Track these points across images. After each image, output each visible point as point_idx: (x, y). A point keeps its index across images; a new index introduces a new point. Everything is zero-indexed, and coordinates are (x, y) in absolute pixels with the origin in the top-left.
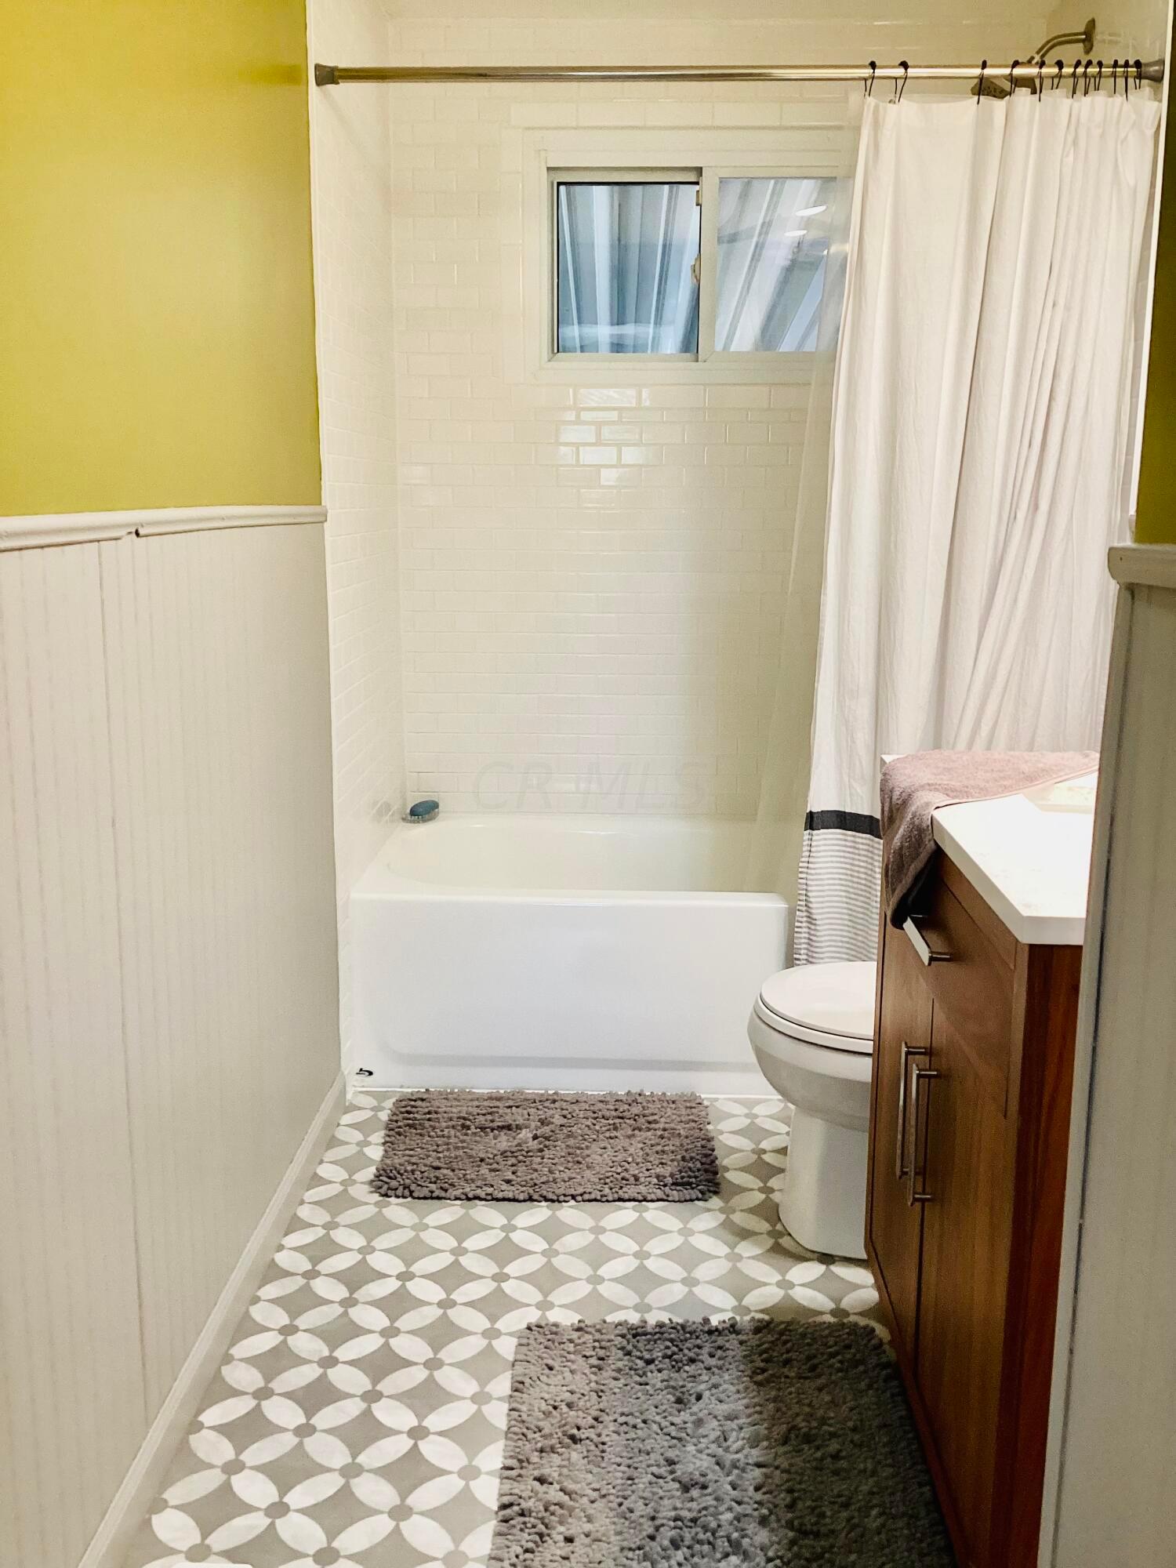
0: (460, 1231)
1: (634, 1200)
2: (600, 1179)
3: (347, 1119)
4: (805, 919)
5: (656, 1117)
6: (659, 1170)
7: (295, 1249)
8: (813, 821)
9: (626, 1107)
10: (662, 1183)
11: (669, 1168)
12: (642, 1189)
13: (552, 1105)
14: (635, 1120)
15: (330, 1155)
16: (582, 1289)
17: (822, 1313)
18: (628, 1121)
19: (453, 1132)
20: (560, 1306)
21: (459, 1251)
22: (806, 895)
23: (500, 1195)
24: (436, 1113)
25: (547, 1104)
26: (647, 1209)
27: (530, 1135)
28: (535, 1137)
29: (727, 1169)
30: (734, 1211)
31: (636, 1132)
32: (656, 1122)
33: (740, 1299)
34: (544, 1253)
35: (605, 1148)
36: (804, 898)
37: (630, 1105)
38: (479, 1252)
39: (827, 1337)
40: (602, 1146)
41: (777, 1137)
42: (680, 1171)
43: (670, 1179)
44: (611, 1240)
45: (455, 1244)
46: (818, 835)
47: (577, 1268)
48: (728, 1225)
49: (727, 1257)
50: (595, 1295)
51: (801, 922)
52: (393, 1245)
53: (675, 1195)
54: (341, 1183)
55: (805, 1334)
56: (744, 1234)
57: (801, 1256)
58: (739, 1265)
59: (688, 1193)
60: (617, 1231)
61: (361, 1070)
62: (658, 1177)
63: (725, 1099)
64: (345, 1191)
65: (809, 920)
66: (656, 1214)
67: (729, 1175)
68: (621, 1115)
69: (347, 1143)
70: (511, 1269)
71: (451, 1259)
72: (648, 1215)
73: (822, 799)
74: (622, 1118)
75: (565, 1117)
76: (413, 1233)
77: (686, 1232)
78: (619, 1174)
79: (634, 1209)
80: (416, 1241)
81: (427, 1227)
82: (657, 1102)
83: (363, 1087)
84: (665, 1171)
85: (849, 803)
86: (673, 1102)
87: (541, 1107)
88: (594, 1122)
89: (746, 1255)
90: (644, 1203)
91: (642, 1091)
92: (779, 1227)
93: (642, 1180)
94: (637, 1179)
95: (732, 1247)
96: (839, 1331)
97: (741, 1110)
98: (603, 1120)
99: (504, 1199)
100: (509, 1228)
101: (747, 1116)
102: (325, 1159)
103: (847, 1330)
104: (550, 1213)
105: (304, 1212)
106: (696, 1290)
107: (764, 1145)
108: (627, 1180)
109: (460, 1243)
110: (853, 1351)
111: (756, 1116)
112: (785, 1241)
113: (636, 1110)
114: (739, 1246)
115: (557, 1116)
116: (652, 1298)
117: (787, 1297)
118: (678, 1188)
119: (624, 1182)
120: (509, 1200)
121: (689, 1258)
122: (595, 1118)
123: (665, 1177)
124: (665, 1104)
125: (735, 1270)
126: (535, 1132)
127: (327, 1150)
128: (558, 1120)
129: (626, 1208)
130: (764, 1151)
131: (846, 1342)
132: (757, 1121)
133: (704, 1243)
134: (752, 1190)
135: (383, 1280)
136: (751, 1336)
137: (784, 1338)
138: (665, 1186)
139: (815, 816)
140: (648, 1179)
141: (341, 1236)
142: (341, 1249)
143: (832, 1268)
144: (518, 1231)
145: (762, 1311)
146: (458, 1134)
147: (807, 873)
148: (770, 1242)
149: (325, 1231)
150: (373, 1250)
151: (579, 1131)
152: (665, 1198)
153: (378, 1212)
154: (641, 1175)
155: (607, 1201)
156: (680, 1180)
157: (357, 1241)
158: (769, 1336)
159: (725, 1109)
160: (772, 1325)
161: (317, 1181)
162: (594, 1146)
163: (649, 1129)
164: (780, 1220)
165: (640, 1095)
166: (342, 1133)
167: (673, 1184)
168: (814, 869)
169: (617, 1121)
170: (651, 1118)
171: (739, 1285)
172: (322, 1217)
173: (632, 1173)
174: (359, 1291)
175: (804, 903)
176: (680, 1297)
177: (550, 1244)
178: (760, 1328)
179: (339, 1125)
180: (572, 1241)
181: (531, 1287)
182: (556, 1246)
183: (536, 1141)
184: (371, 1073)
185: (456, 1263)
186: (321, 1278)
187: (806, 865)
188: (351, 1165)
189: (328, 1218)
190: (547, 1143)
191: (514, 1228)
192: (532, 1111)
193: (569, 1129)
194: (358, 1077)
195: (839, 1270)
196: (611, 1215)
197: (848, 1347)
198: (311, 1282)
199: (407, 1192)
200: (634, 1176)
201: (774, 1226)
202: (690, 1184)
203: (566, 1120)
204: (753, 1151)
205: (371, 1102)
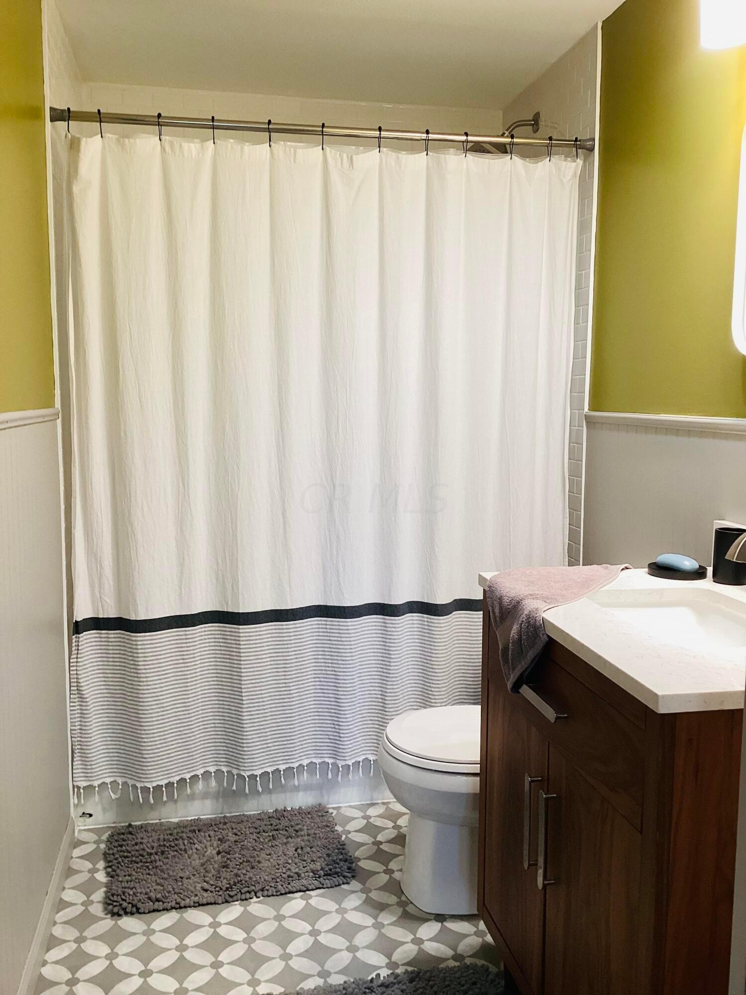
0: (180, 931)
1: (300, 891)
2: (273, 879)
3: (77, 852)
4: (77, 700)
5: (300, 826)
6: (312, 866)
7: (56, 962)
8: (78, 628)
9: (278, 821)
10: (317, 876)
11: (319, 864)
12: (304, 882)
13: (225, 827)
14: (286, 830)
15: (69, 883)
16: (278, 966)
17: (447, 959)
18: (281, 832)
19: (157, 857)
20: (264, 981)
21: (182, 948)
22: (77, 682)
23: (205, 901)
24: (141, 843)
25: (221, 826)
26: (311, 897)
27: (214, 852)
28: (219, 853)
29: (359, 860)
30: (370, 891)
31: (290, 839)
32: (301, 830)
33: (389, 956)
34: (245, 941)
35: (270, 855)
36: (76, 684)
37: (279, 820)
38: (197, 946)
39: (459, 978)
40: (268, 852)
41: (387, 831)
42: (327, 865)
43: (322, 872)
44: (292, 925)
45: (178, 942)
46: (82, 637)
47: (270, 949)
48: (368, 902)
49: (374, 926)
50: (288, 969)
51: (75, 702)
52: (131, 950)
53: (327, 883)
54: (82, 904)
55: (445, 978)
56: (382, 907)
57: (423, 918)
58: (383, 931)
59: (336, 880)
60: (293, 916)
61: (84, 813)
62: (313, 871)
63: (346, 807)
64: (86, 910)
65: (80, 700)
66: (318, 900)
67: (362, 864)
68: (276, 828)
69: (81, 872)
70: (224, 957)
71: (177, 955)
72: (313, 902)
73: (83, 612)
74: (277, 830)
75: (236, 835)
76: (145, 938)
77: (341, 911)
78: (284, 873)
79: (301, 897)
80: (149, 944)
81: (154, 932)
82: (298, 815)
83: (85, 826)
84: (317, 866)
85: (101, 612)
86: (309, 813)
87: (216, 829)
88: (258, 835)
89: (386, 923)
90: (307, 892)
91: (285, 807)
92: (403, 898)
93: (303, 875)
94: (299, 875)
95: (375, 918)
96: (467, 972)
97: (358, 814)
98: (264, 834)
99: (208, 904)
100: (215, 925)
101: (363, 817)
102: (66, 886)
103: (472, 971)
104: (242, 909)
105: (57, 931)
106: (358, 954)
107: (380, 838)
108: (292, 877)
109: (181, 941)
110: (479, 986)
111: (370, 817)
112: (410, 908)
113: (284, 823)
114: (380, 916)
115: (230, 834)
116: (329, 966)
117: (421, 951)
118: (329, 877)
119: (291, 879)
120: (211, 904)
121: (347, 930)
122: (258, 833)
123: (318, 871)
124: (304, 816)
125: (381, 936)
126: (217, 849)
127: (66, 880)
128: (232, 838)
129: (296, 898)
130: (381, 843)
131: (473, 979)
132: (371, 820)
133: (356, 918)
134: (378, 873)
135: (130, 978)
136: (408, 984)
137: (430, 983)
138: (319, 877)
139: (79, 624)
140: (306, 874)
141: (90, 947)
142: (91, 958)
143: (445, 923)
144: (223, 926)
145: (408, 964)
146: (161, 858)
147: (77, 666)
148: (400, 911)
149: (76, 945)
150: (117, 955)
151: (249, 844)
152: (321, 886)
153: (114, 925)
154: (300, 872)
155: (281, 894)
156: (329, 872)
157: (103, 950)
158: (420, 982)
159: (347, 814)
160: (421, 974)
161: (62, 905)
162: (263, 855)
163: (298, 837)
164: (403, 892)
165: (284, 811)
166: (77, 864)
167: (325, 875)
168: (82, 662)
169: (274, 833)
170: (297, 828)
171: (386, 946)
172: (72, 934)
173: (294, 871)
174: (113, 990)
175: (76, 688)
176: (348, 962)
177: (247, 933)
178: (413, 977)
179: (72, 857)
180: (263, 929)
181: (240, 969)
182: (252, 934)
183: (220, 856)
184: (91, 815)
185: (182, 958)
186: (81, 983)
187: (75, 660)
188: (87, 888)
189: (77, 934)
190: (229, 856)
191: (219, 924)
192: (212, 833)
193: (242, 843)
194: (81, 819)
195: (450, 925)
196: (287, 905)
197: (474, 983)
198: (74, 988)
199: (134, 909)
200: (296, 873)
201: (400, 898)
202: (337, 873)
203: (238, 837)
204: (374, 843)
205: (94, 837)
